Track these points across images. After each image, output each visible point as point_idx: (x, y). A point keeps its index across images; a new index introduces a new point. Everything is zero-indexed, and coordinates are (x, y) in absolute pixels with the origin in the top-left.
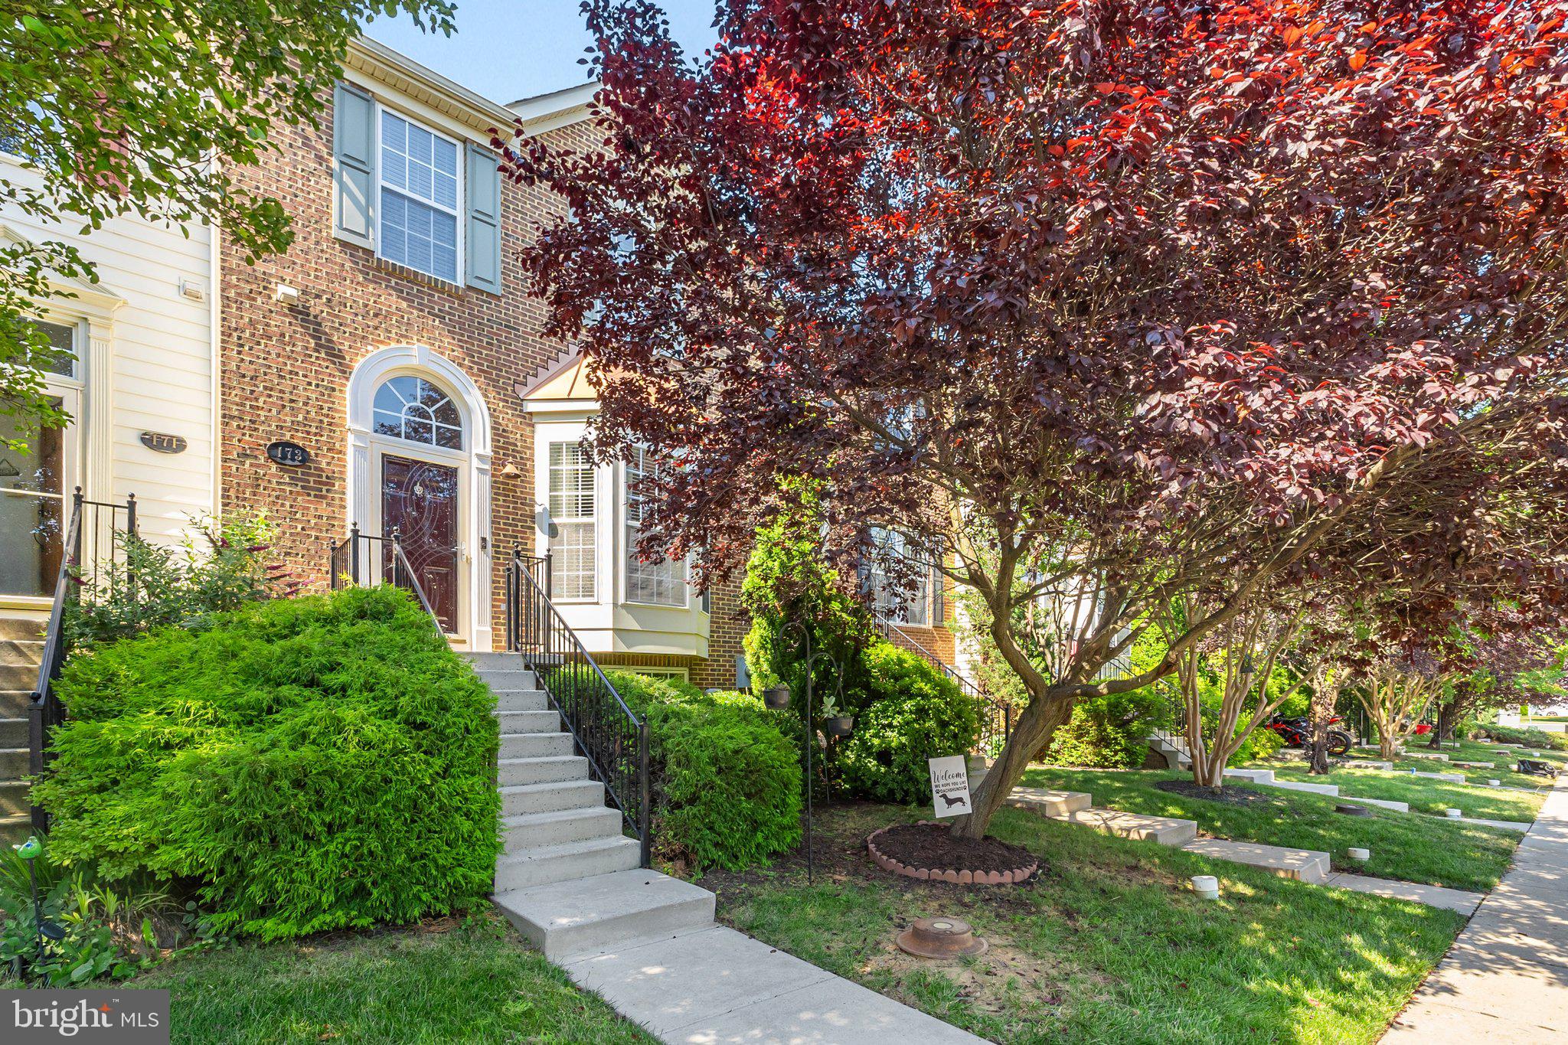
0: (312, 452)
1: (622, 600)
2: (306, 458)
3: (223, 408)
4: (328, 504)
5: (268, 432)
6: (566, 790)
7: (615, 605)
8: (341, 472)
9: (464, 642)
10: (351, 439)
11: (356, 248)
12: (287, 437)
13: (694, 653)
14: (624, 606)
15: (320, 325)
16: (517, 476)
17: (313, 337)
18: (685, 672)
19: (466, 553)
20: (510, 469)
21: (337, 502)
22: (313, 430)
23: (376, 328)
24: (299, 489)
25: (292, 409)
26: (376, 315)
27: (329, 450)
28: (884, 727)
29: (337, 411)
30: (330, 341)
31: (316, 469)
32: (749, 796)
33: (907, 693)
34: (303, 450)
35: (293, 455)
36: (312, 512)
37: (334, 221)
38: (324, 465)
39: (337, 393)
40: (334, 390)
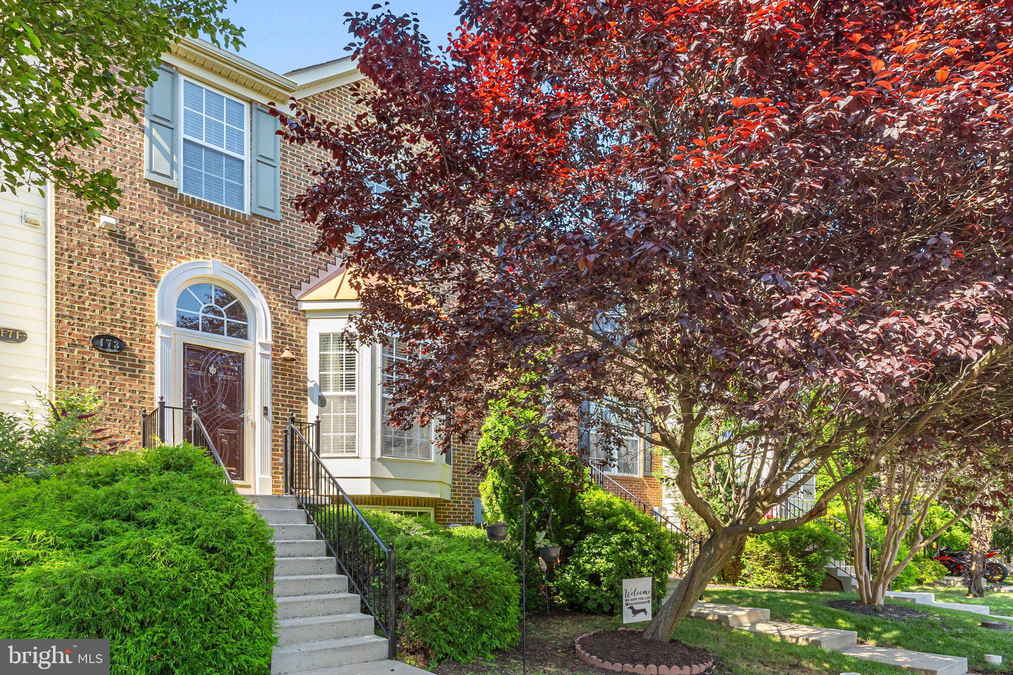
0: (128, 343)
1: (378, 455)
2: (122, 347)
3: (57, 309)
4: (140, 382)
5: (94, 326)
6: (329, 600)
7: (373, 459)
8: (150, 357)
9: (249, 487)
10: (158, 332)
11: (163, 186)
12: (108, 331)
13: (438, 496)
14: (380, 460)
15: (134, 245)
16: (292, 360)
17: (129, 255)
18: (431, 511)
19: (251, 418)
20: (287, 354)
21: (147, 380)
22: (129, 325)
23: (179, 247)
24: (117, 370)
25: (112, 309)
26: (179, 237)
27: (141, 340)
28: (594, 555)
29: (147, 311)
30: (141, 257)
31: (130, 355)
32: (476, 606)
33: (614, 529)
34: (120, 341)
35: (113, 344)
36: (127, 387)
37: (145, 166)
38: (137, 352)
39: (148, 297)
40: (145, 295)
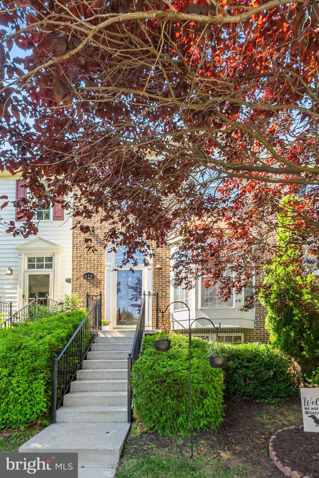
0: (95, 274)
1: (199, 307)
2: (93, 277)
3: (73, 267)
4: (100, 289)
5: (85, 271)
7: (196, 309)
8: (104, 279)
10: (106, 268)
12: (89, 271)
13: (239, 327)
14: (201, 310)
15: (98, 236)
16: (161, 269)
18: (242, 335)
20: (158, 266)
21: (102, 288)
22: (96, 268)
24: (92, 286)
25: (90, 263)
27: (100, 273)
29: (103, 260)
30: (101, 240)
31: (96, 279)
34: (93, 274)
35: (90, 276)
38: (99, 278)
39: (103, 255)
40: (102, 254)
